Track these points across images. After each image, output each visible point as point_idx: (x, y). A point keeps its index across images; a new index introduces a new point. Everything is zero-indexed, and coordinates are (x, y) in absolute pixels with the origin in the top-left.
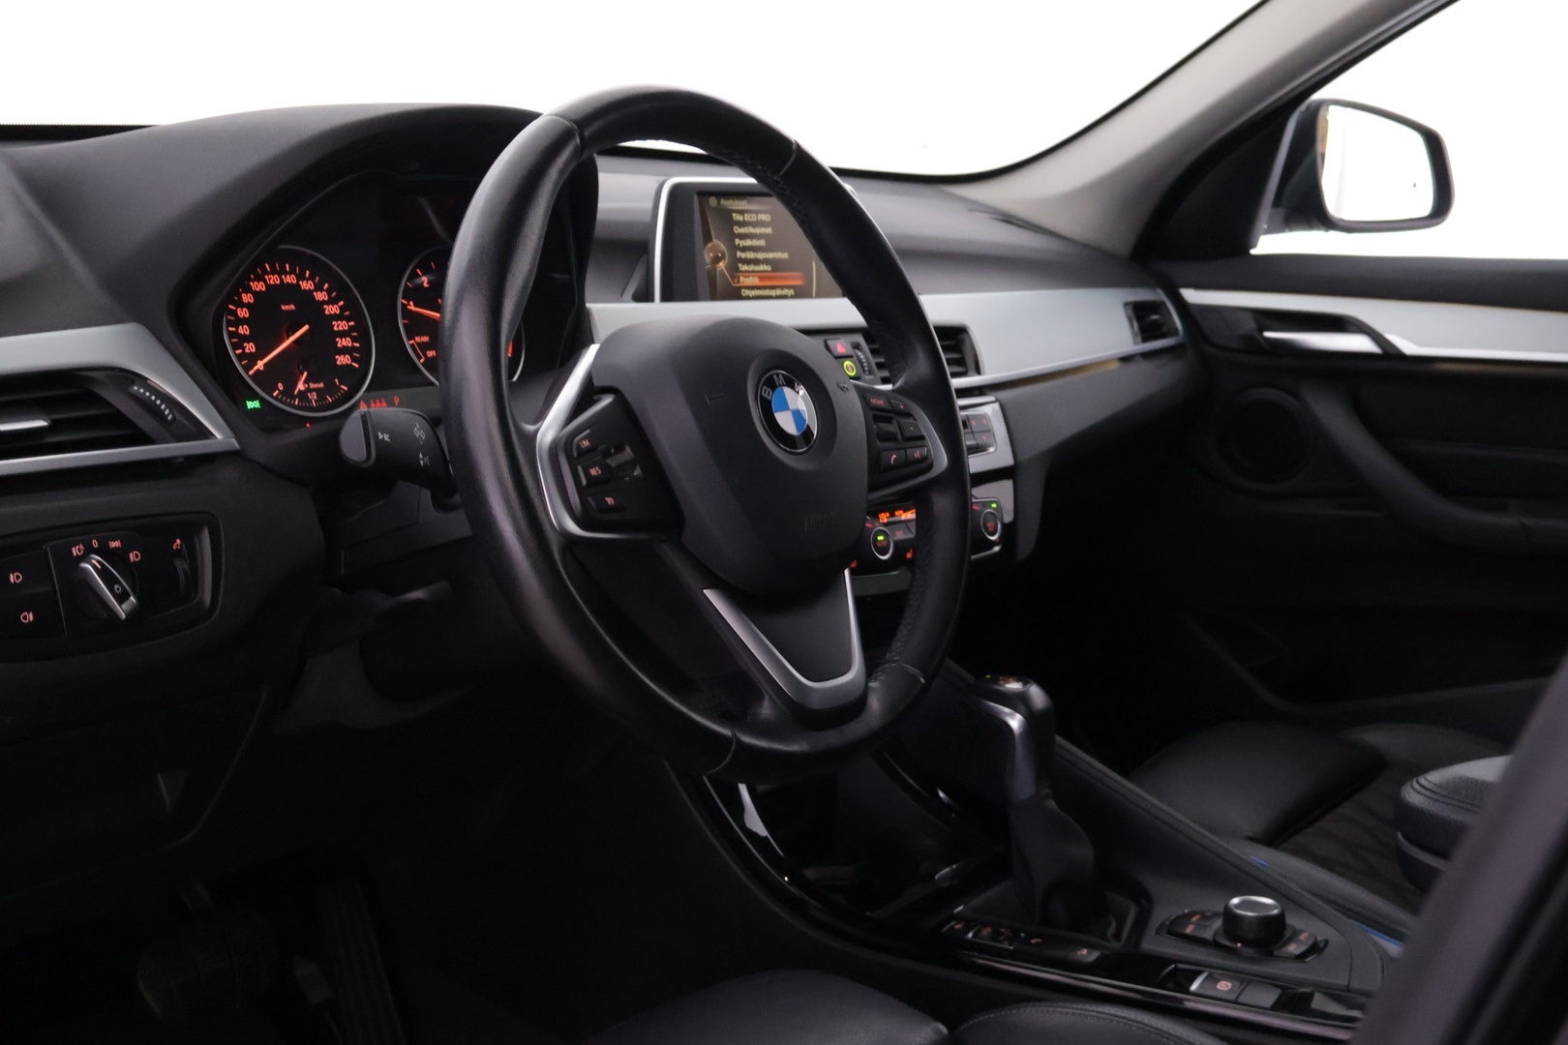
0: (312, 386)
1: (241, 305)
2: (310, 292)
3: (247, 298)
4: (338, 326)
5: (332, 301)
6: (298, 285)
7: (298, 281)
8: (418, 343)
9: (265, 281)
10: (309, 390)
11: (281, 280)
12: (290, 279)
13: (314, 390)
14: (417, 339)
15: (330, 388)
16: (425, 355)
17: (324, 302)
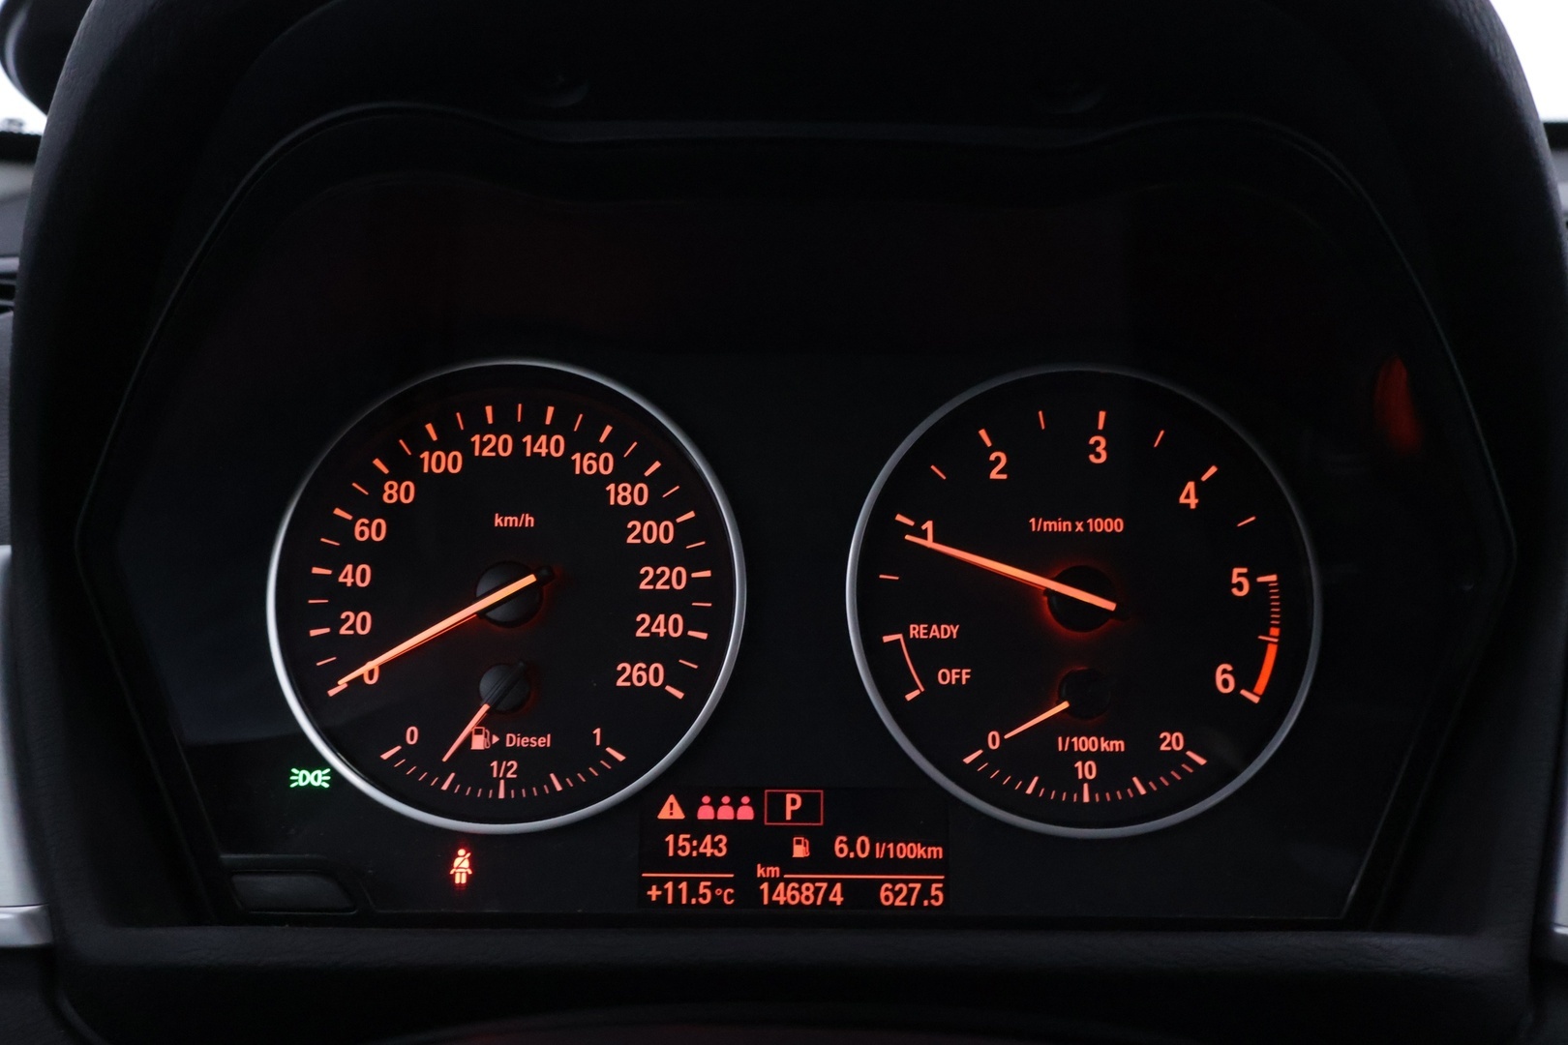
0: (513, 740)
1: (372, 507)
2: (600, 480)
3: (398, 492)
4: (656, 578)
5: (655, 511)
6: (566, 461)
7: (569, 452)
8: (912, 643)
9: (467, 449)
10: (498, 752)
11: (519, 447)
12: (547, 446)
13: (516, 753)
14: (917, 631)
15: (573, 753)
16: (929, 679)
17: (634, 512)
